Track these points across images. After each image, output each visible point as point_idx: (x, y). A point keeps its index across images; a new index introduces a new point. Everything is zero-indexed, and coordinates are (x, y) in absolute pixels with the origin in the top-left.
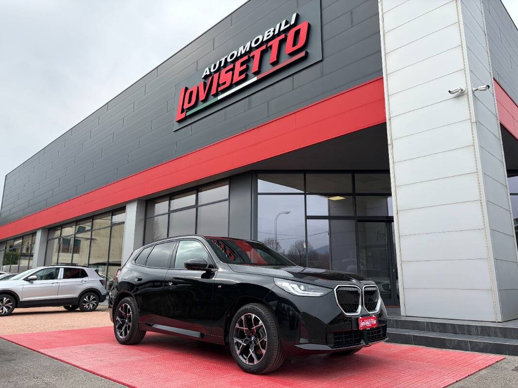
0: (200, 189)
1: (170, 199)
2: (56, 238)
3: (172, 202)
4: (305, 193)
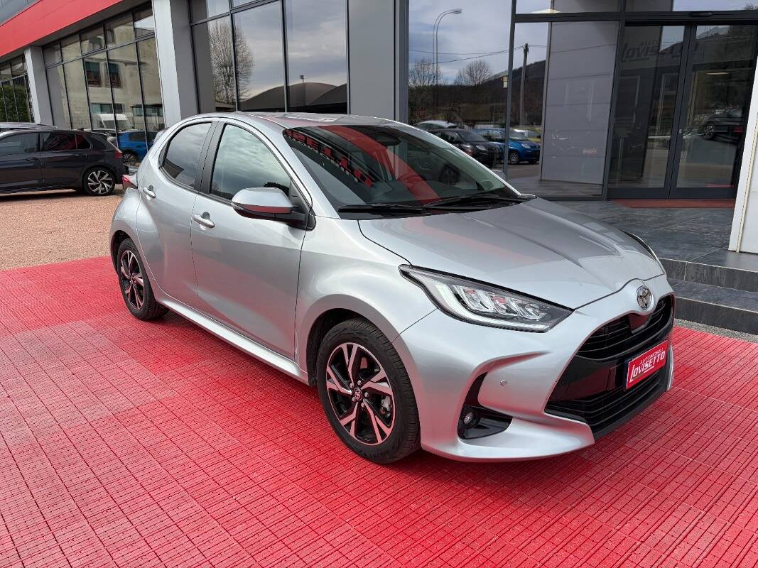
2: (58, 64)
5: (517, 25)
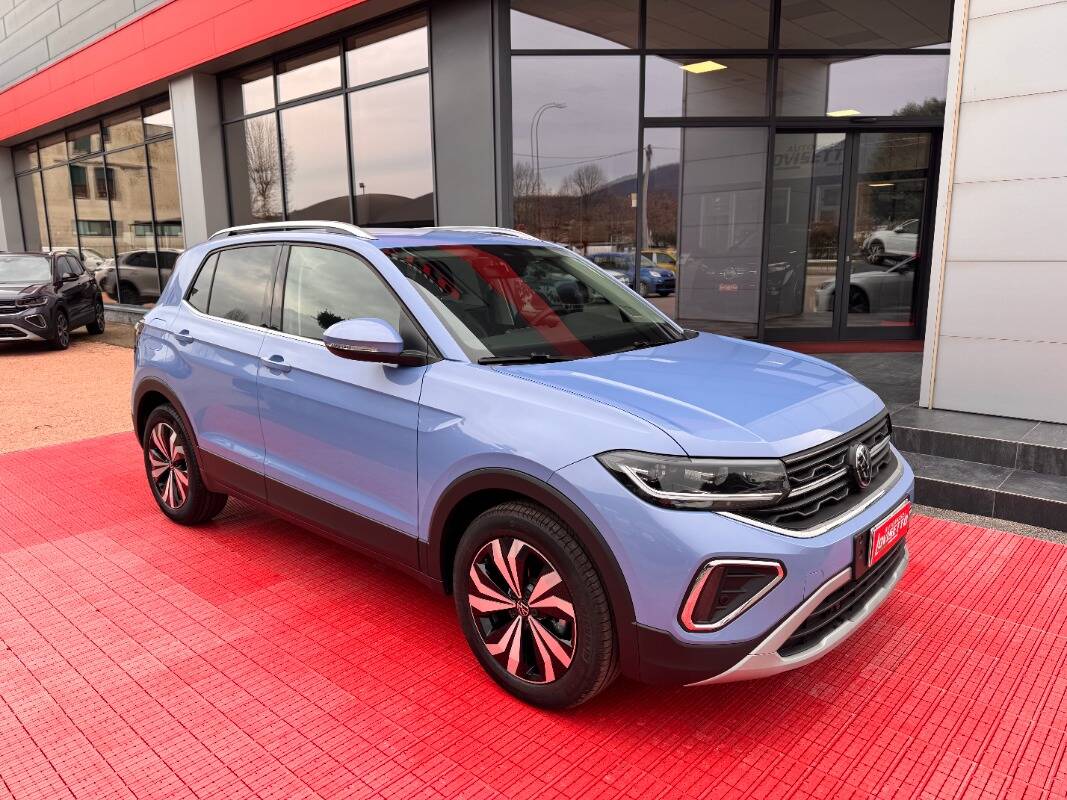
0: (349, 40)
1: (277, 72)
2: (33, 171)
3: (281, 78)
4: (642, 52)
5: (646, 130)
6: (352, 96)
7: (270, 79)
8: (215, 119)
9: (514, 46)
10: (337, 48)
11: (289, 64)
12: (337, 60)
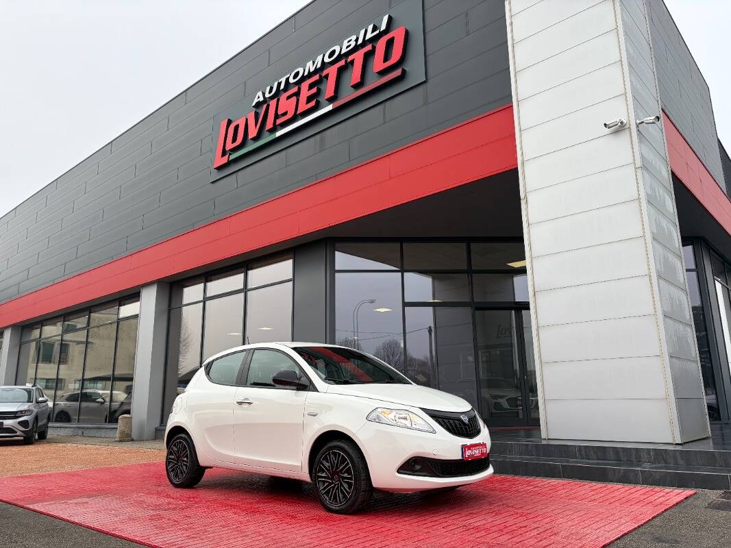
0: (250, 265)
1: (206, 281)
2: (33, 341)
3: (209, 284)
4: (402, 271)
6: (249, 293)
7: (202, 285)
8: (165, 307)
9: (337, 268)
10: (243, 269)
11: (213, 277)
12: (241, 276)
